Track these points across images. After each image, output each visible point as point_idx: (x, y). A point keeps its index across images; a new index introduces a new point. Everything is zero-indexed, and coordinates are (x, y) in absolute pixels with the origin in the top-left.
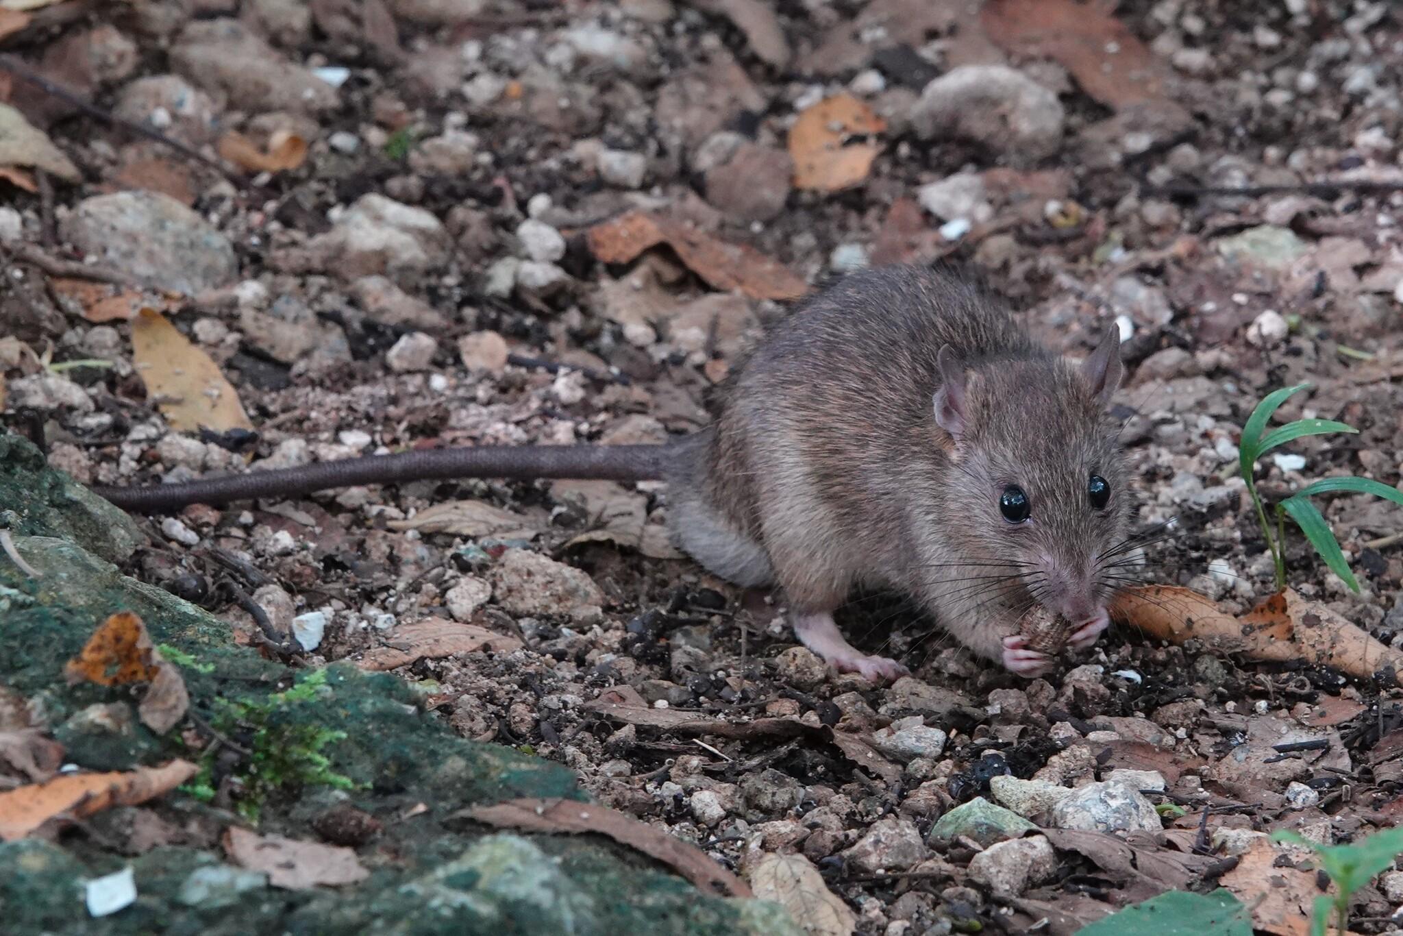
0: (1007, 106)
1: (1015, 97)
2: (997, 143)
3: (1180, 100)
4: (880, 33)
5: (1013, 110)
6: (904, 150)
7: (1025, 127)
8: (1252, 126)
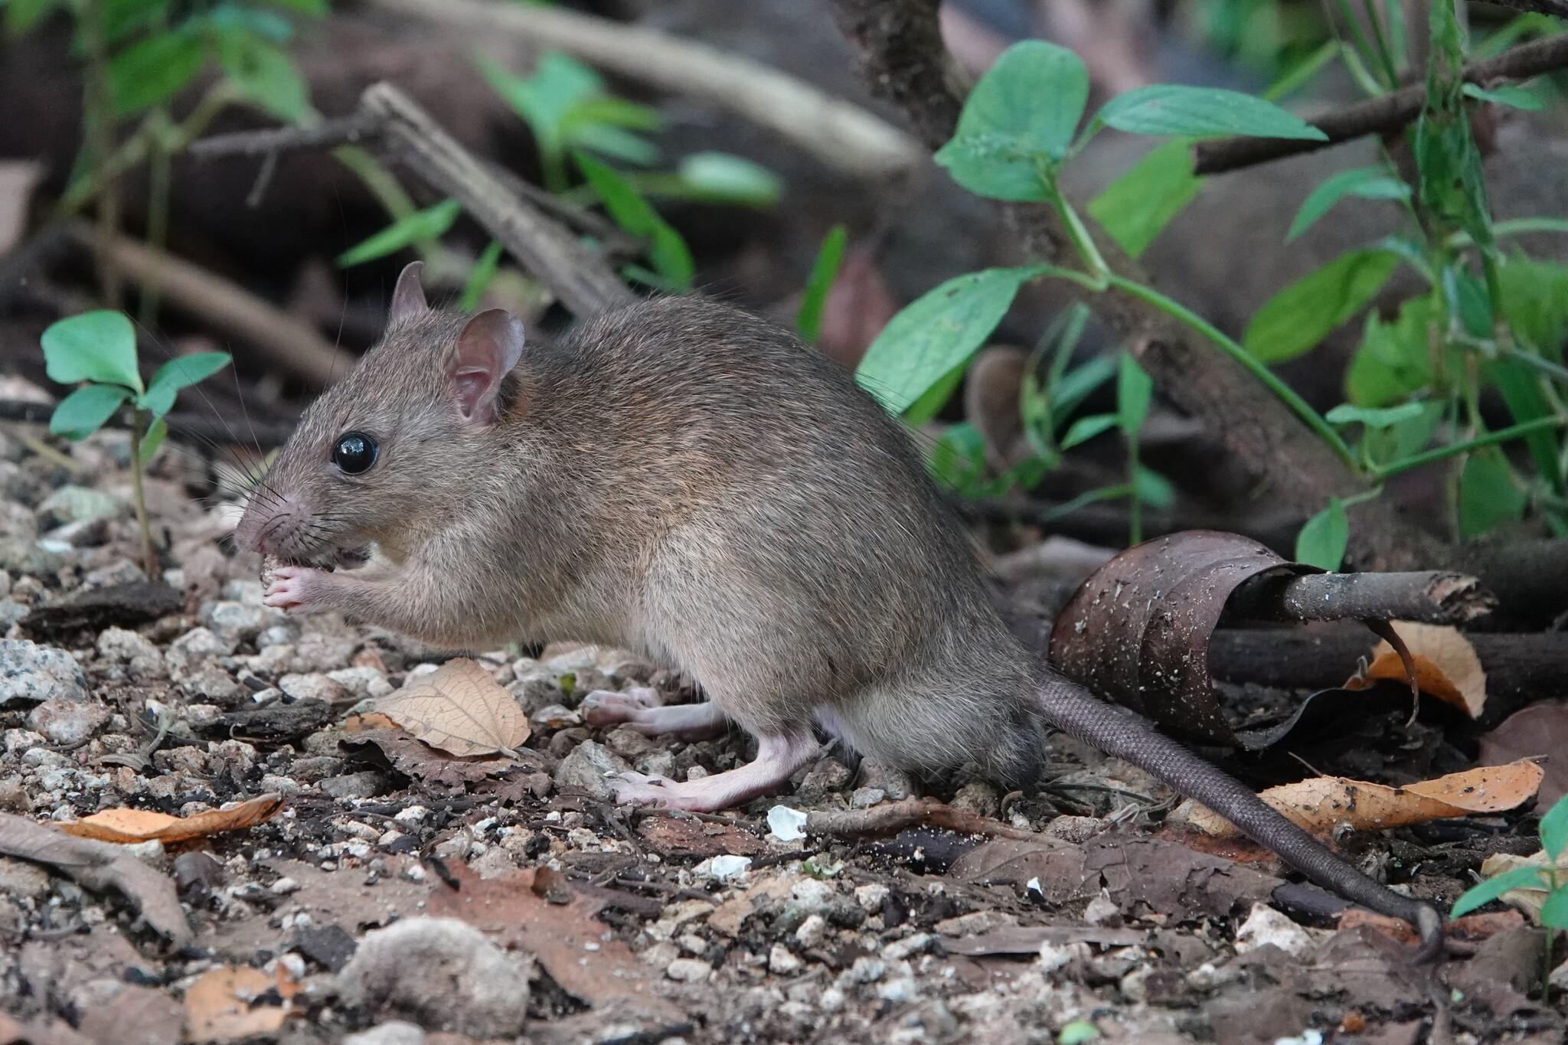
0: (460, 964)
1: (470, 957)
2: (445, 1009)
3: (673, 999)
4: (303, 919)
5: (465, 971)
6: (327, 1014)
7: (479, 994)
8: (760, 1025)
